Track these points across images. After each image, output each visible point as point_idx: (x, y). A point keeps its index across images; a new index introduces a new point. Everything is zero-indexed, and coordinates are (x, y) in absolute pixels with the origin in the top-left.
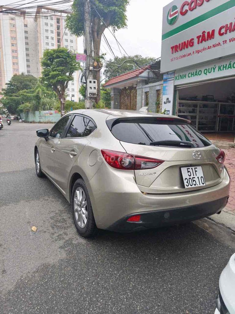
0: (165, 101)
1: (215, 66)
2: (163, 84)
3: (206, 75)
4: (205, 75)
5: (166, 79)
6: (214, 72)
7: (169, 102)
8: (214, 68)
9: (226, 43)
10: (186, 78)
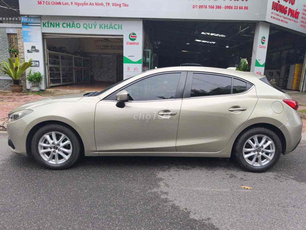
0: (30, 49)
1: (96, 23)
2: (21, 28)
3: (87, 29)
4: (85, 29)
5: (27, 23)
6: (95, 28)
7: (37, 51)
8: (95, 24)
9: (109, 6)
10: (59, 27)
